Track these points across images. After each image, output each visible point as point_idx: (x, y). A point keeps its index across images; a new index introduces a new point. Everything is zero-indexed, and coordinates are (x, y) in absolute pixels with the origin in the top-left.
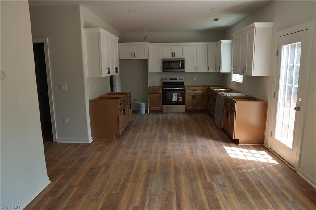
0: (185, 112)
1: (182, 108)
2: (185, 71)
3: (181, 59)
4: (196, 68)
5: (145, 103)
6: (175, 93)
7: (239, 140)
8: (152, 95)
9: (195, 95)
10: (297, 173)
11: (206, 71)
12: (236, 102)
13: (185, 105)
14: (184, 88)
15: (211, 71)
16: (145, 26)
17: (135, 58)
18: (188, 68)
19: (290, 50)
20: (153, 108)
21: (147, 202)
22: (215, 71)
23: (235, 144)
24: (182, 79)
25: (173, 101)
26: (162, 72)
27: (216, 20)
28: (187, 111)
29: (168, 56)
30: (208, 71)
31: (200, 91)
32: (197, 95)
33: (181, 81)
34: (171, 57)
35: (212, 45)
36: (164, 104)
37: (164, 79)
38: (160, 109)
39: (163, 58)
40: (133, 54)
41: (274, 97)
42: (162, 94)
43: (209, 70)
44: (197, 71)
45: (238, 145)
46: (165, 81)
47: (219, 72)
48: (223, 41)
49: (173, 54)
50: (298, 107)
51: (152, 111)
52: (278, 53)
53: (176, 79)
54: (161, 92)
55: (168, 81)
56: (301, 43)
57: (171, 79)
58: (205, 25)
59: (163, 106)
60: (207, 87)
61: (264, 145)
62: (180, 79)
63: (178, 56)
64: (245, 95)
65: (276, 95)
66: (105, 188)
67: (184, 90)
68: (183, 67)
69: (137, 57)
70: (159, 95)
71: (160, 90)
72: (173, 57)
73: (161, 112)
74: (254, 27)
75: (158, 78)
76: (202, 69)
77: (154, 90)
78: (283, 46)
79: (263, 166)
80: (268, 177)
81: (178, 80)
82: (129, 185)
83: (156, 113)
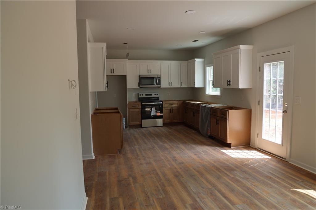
0: (162, 125)
1: (160, 122)
2: (160, 87)
3: (157, 75)
4: (171, 84)
5: (125, 119)
6: (154, 107)
7: (231, 143)
8: (131, 110)
9: (171, 109)
10: (290, 162)
11: (179, 86)
12: (228, 111)
13: (162, 119)
14: (162, 103)
15: (184, 86)
16: (127, 44)
17: (114, 74)
18: (164, 84)
19: (272, 67)
20: (132, 123)
21: (198, 200)
22: (187, 87)
23: (228, 148)
24: (157, 94)
25: (152, 115)
26: (139, 88)
27: (195, 41)
28: (165, 124)
29: (144, 73)
30: (181, 87)
31: (175, 105)
32: (173, 108)
33: (156, 96)
34: (148, 74)
35: (184, 63)
36: (143, 118)
37: (140, 95)
38: (139, 124)
39: (141, 74)
40: (112, 71)
41: (259, 105)
42: (141, 109)
43: (182, 85)
44: (172, 87)
45: (231, 148)
46: (141, 96)
47: (194, 87)
48: (197, 60)
49: (150, 71)
50: (285, 111)
51: (132, 126)
52: (261, 70)
53: (151, 95)
54: (140, 107)
55: (144, 96)
56: (283, 61)
57: (146, 95)
58: (181, 45)
59: (142, 120)
60: (182, 101)
61: (250, 146)
62: (155, 95)
63: (154, 73)
64: (226, 106)
65: (260, 103)
66: (149, 195)
67: (162, 105)
68: (159, 83)
69: (117, 73)
70: (138, 110)
71: (139, 105)
72: (150, 74)
73: (140, 126)
74: (239, 48)
75: (134, 94)
76: (176, 85)
77: (133, 105)
78: (265, 64)
79: (258, 163)
80: (272, 168)
81: (153, 96)
82: (169, 189)
83: (135, 128)
